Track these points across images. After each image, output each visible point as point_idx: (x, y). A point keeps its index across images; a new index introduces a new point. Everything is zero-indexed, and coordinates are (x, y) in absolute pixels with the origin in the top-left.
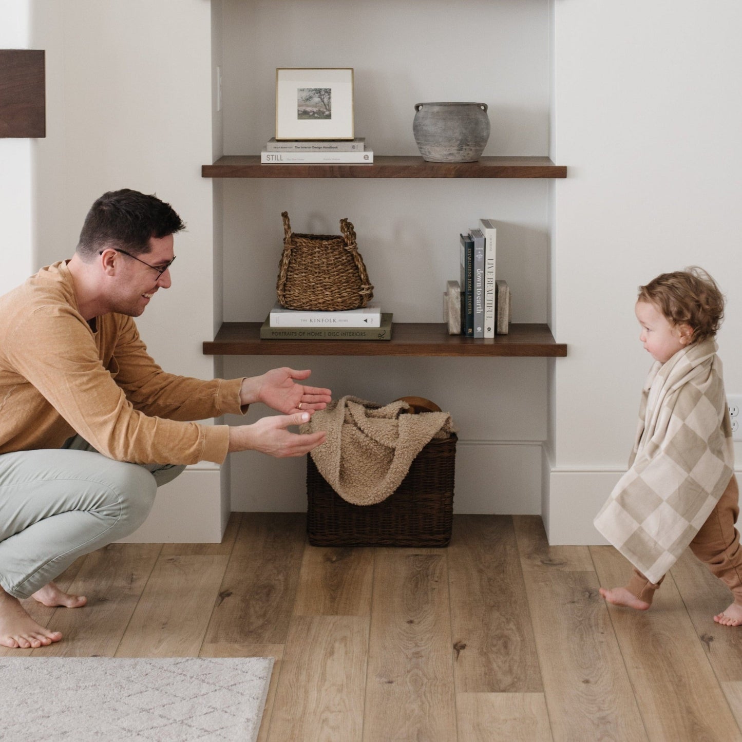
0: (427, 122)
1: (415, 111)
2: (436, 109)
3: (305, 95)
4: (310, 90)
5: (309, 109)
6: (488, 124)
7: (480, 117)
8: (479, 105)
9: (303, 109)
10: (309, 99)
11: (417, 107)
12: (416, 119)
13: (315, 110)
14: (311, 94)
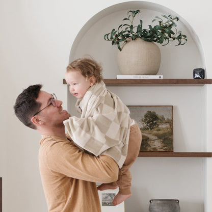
0: (155, 207)
1: (149, 203)
2: (159, 202)
3: (105, 196)
4: (107, 194)
5: (106, 202)
6: (179, 208)
7: (177, 205)
8: (176, 200)
9: (104, 202)
10: (106, 198)
11: (150, 201)
12: (150, 206)
13: (109, 202)
14: (107, 196)
